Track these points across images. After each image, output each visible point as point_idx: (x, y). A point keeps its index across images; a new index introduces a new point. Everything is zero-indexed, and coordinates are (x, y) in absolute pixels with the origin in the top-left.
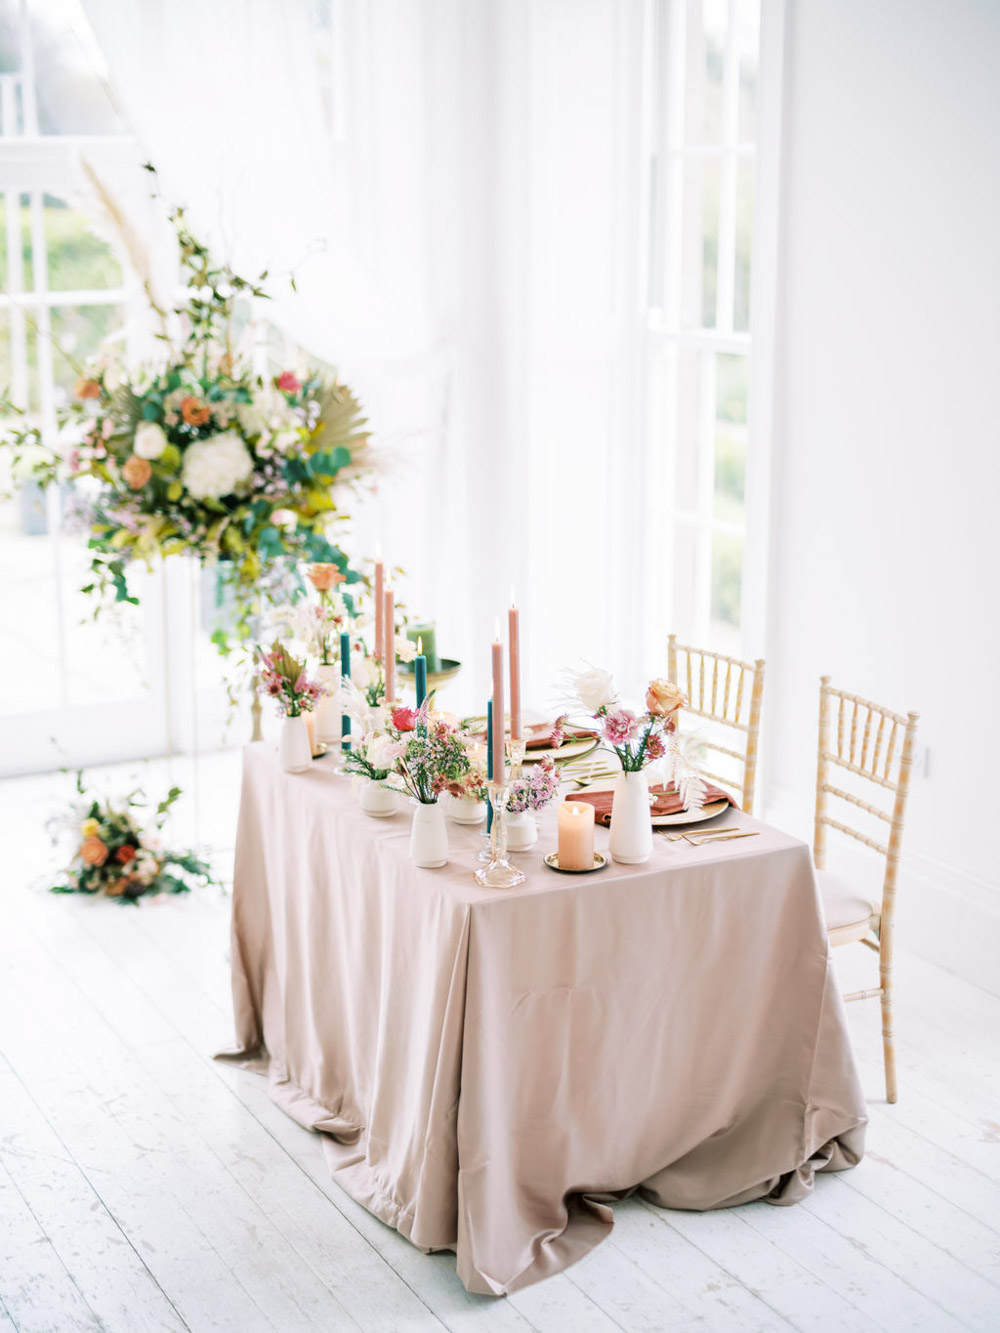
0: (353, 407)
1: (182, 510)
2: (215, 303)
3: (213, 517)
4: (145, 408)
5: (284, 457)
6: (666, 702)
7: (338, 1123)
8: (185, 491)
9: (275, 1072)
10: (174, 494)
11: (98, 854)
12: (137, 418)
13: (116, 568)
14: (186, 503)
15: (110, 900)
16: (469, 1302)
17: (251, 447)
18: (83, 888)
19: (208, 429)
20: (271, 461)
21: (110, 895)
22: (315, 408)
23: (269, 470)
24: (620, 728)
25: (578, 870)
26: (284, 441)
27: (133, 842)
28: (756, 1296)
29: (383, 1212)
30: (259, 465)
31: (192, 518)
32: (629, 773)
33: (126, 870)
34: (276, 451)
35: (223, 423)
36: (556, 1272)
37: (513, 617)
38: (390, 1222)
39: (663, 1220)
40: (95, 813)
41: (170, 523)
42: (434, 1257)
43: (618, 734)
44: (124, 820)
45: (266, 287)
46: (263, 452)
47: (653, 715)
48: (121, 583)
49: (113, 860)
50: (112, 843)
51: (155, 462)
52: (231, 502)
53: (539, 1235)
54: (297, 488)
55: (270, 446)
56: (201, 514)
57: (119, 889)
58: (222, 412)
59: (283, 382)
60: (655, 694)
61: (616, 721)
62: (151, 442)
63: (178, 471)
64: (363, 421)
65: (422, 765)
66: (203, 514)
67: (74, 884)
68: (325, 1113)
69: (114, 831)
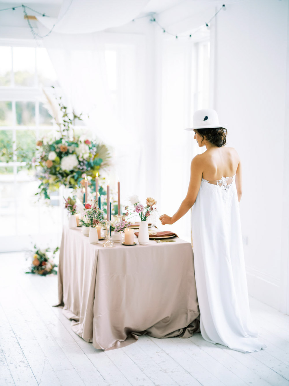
0: (106, 150)
1: (60, 173)
2: (69, 121)
3: (67, 175)
4: (51, 148)
5: (86, 161)
6: (151, 202)
7: (76, 317)
8: (61, 169)
9: (65, 307)
10: (58, 169)
11: (37, 263)
12: (50, 151)
13: (44, 190)
14: (61, 171)
15: (38, 275)
16: (95, 352)
17: (78, 158)
18: (33, 272)
19: (67, 153)
20: (83, 162)
21: (39, 274)
22: (95, 149)
23: (82, 164)
24: (139, 208)
25: (128, 244)
26: (86, 156)
27: (46, 260)
28: (168, 355)
29: (80, 334)
30: (80, 162)
31: (63, 176)
32: (143, 221)
33: (43, 267)
34: (84, 159)
35: (71, 152)
36: (119, 348)
37: (119, 184)
38: (80, 336)
39: (151, 340)
40: (37, 253)
41: (57, 178)
42: (89, 344)
43: (138, 210)
44: (44, 255)
45: (81, 117)
46: (81, 159)
47: (149, 206)
48: (46, 194)
49: (41, 265)
50: (41, 261)
51: (53, 161)
52: (72, 172)
53: (117, 340)
54: (89, 169)
55: (82, 157)
56: (65, 175)
57: (41, 272)
58: (71, 149)
59: (87, 142)
60: (148, 201)
61: (138, 207)
62: (53, 156)
63: (60, 164)
64: (109, 154)
65: (91, 216)
66: (64, 175)
67: (30, 271)
68: (74, 315)
69: (41, 257)
